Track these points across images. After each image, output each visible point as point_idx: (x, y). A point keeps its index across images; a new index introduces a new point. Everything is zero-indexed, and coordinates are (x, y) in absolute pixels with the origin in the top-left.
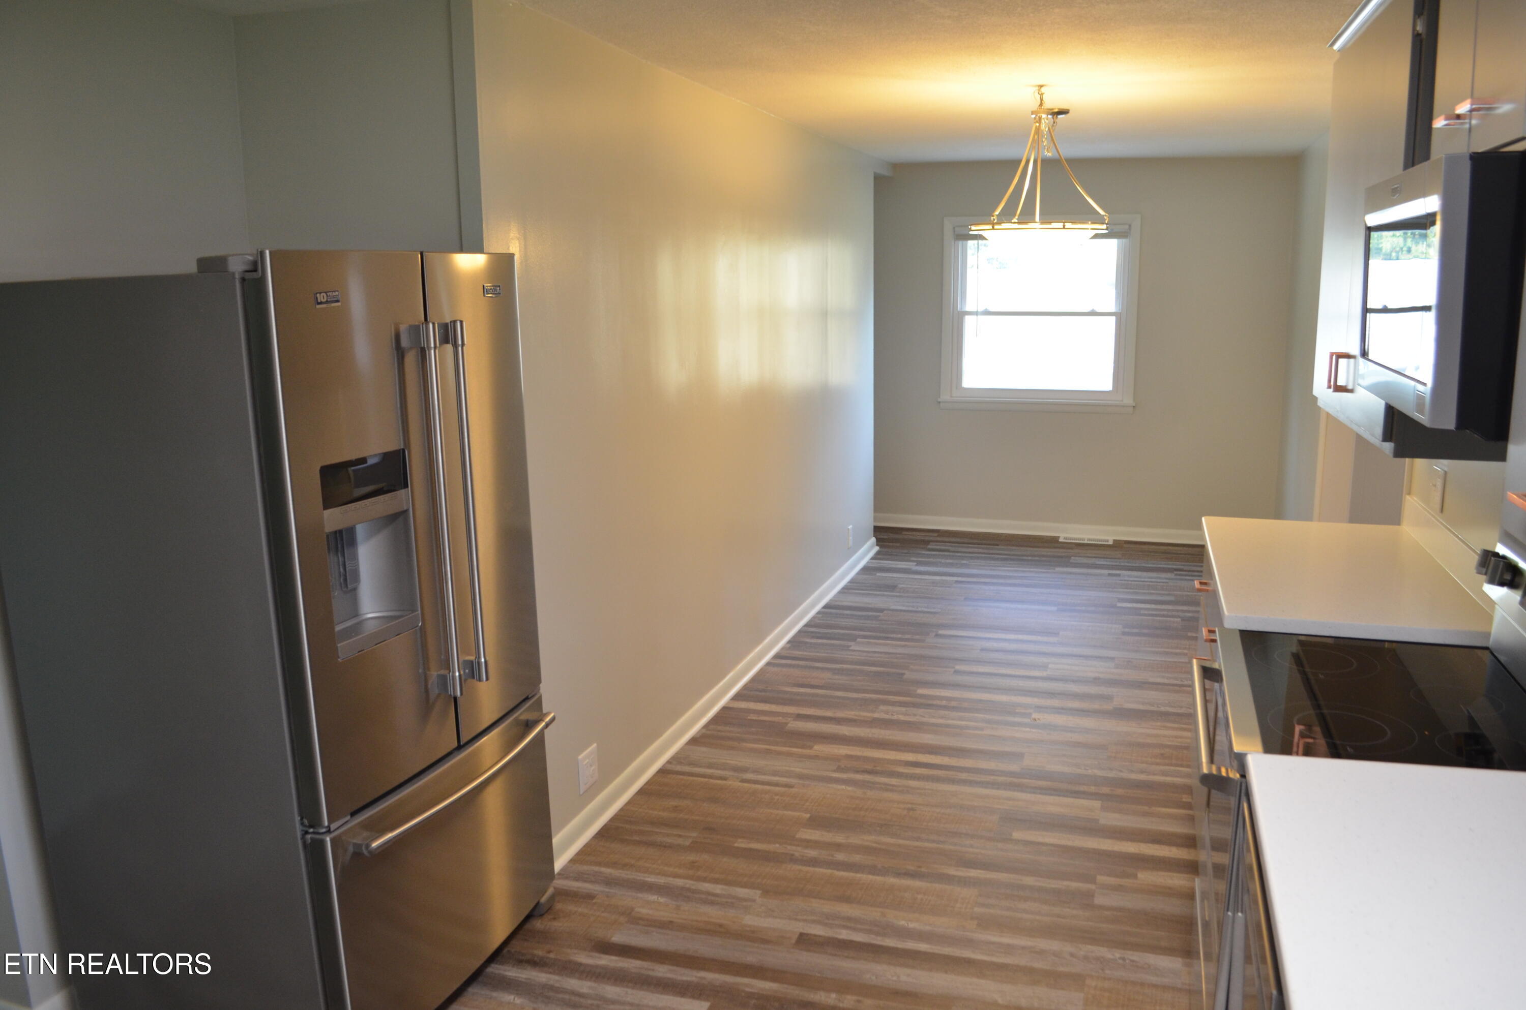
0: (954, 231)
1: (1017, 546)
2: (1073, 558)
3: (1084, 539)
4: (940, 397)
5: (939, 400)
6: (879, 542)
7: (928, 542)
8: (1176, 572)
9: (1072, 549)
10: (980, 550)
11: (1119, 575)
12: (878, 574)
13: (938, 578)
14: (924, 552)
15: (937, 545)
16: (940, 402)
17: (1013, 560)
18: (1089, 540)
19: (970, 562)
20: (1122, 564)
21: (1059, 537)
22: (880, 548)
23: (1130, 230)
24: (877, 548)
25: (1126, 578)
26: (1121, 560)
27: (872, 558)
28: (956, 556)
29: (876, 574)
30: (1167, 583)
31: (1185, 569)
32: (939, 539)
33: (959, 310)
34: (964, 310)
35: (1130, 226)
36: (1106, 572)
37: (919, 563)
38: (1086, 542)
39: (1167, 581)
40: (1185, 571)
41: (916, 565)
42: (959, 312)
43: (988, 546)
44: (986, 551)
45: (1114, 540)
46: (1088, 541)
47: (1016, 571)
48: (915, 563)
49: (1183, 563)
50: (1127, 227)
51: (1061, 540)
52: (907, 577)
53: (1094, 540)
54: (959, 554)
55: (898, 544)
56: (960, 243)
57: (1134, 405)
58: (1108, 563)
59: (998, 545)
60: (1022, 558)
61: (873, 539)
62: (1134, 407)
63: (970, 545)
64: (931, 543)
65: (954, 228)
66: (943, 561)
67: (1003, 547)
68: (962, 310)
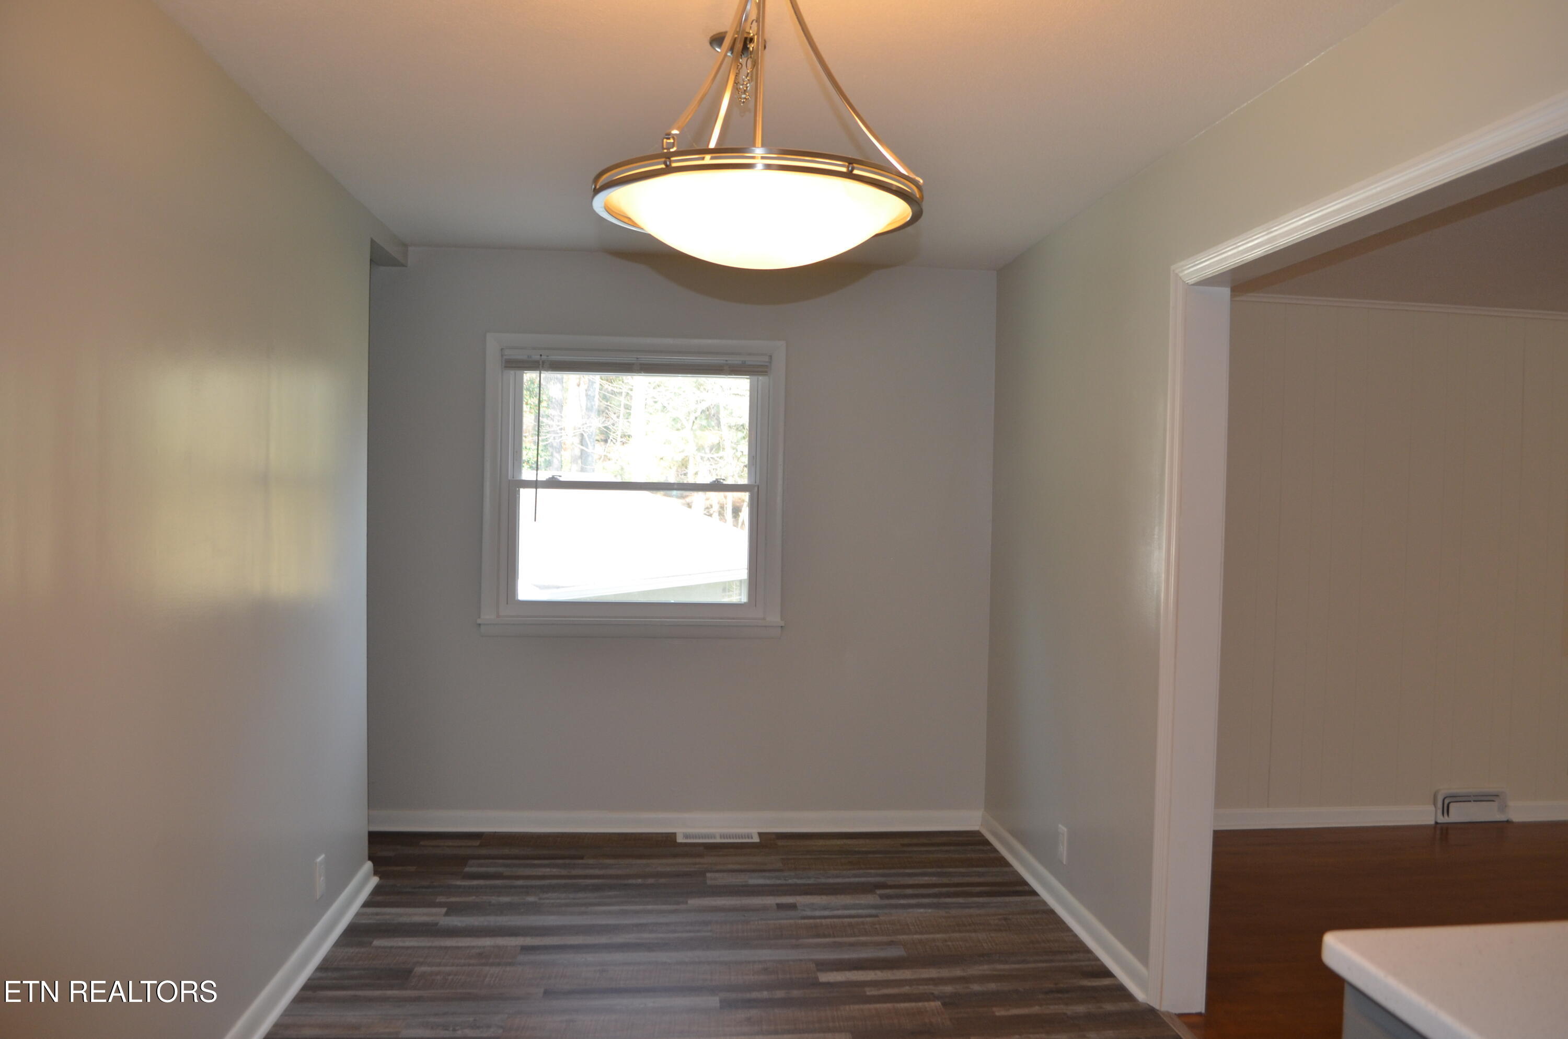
0: (502, 356)
1: (615, 857)
2: (708, 875)
3: (712, 836)
4: (479, 618)
5: (479, 621)
6: (380, 864)
7: (463, 860)
8: (878, 892)
9: (700, 855)
10: (555, 871)
11: (793, 907)
12: (377, 943)
13: (487, 942)
14: (459, 883)
15: (481, 866)
16: (480, 624)
17: (611, 887)
18: (722, 836)
19: (540, 899)
20: (790, 881)
21: (675, 834)
22: (380, 878)
23: (770, 362)
24: (374, 881)
25: (809, 913)
26: (786, 874)
27: (366, 904)
28: (515, 887)
29: (371, 943)
30: (876, 916)
31: (889, 883)
32: (484, 852)
33: (509, 478)
34: (518, 479)
35: (771, 357)
36: (771, 901)
37: (452, 909)
38: (718, 840)
39: (873, 912)
40: (891, 887)
41: (447, 914)
42: (509, 480)
43: (567, 861)
44: (564, 872)
45: (760, 834)
46: (721, 838)
47: (624, 913)
48: (444, 910)
49: (881, 871)
50: (766, 359)
51: (680, 840)
52: (429, 944)
53: (729, 836)
54: (520, 882)
55: (412, 869)
56: (512, 372)
57: (783, 625)
58: (768, 882)
59: (582, 858)
60: (626, 882)
61: (369, 865)
62: (782, 627)
63: (536, 862)
64: (471, 862)
65: (502, 349)
66: (494, 899)
67: (591, 861)
68: (514, 479)
